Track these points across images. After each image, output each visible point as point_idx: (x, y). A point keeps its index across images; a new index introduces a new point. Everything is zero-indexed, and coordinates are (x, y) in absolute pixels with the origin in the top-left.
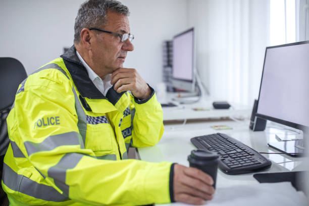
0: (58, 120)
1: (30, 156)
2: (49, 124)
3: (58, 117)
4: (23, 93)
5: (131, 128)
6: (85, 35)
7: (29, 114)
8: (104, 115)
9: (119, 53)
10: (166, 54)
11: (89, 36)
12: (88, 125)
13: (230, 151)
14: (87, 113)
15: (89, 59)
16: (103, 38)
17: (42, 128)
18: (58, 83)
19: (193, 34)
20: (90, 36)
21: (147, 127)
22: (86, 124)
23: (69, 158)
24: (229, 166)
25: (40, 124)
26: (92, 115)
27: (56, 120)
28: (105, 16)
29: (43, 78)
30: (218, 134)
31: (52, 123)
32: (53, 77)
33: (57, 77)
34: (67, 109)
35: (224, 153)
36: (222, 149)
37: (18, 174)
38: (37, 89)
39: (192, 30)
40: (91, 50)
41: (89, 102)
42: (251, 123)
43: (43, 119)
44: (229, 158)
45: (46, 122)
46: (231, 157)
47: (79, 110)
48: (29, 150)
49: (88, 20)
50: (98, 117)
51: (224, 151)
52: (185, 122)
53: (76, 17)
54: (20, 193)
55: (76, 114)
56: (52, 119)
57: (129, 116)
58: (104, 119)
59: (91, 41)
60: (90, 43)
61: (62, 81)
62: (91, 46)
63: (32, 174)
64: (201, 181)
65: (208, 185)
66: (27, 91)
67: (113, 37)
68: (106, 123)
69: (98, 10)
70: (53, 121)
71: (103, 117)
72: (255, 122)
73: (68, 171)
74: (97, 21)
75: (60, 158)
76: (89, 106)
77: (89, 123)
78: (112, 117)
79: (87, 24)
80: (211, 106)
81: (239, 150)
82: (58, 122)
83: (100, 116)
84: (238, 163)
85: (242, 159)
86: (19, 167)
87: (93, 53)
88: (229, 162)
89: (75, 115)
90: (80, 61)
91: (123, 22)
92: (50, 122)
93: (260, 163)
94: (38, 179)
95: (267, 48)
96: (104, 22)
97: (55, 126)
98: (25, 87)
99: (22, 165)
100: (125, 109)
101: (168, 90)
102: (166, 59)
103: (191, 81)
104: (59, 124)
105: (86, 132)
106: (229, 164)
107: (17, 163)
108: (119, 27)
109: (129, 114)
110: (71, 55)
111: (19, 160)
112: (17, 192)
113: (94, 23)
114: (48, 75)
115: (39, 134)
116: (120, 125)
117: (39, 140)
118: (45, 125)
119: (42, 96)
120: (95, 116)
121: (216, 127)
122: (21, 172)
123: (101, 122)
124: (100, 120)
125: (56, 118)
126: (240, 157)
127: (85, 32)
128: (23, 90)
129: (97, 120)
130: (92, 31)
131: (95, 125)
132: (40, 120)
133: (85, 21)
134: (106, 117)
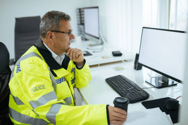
0: (44, 87)
1: (35, 109)
2: (39, 89)
3: (44, 85)
4: (20, 72)
5: (75, 78)
6: (50, 35)
7: (27, 84)
9: (68, 42)
10: (79, 17)
11: (51, 35)
12: (57, 85)
13: (128, 88)
14: (56, 78)
17: (36, 92)
18: (39, 65)
19: (98, 11)
20: (52, 35)
21: (84, 79)
22: (56, 85)
23: (54, 107)
25: (35, 90)
27: (43, 87)
28: (60, 24)
29: (31, 63)
30: (120, 76)
31: (41, 88)
32: (36, 62)
33: (38, 61)
35: (125, 90)
36: (124, 87)
37: (22, 114)
39: (97, 7)
40: (53, 42)
41: (55, 71)
42: (135, 66)
43: (36, 87)
44: (129, 93)
45: (38, 88)
46: (129, 92)
47: (52, 78)
48: (34, 105)
49: (50, 26)
50: (60, 79)
51: (125, 88)
52: (99, 65)
54: (24, 124)
55: (51, 80)
56: (41, 87)
57: (73, 72)
58: (63, 79)
59: (53, 37)
60: (52, 39)
62: (53, 40)
64: (121, 113)
65: (125, 115)
66: (23, 71)
68: (64, 81)
71: (62, 78)
72: (137, 66)
73: (57, 115)
76: (56, 74)
78: (66, 77)
80: (112, 54)
81: (133, 88)
82: (44, 88)
84: (133, 97)
85: (135, 94)
86: (21, 110)
87: (54, 44)
88: (129, 96)
90: (47, 48)
93: (144, 96)
94: (34, 116)
95: (143, 28)
96: (59, 27)
97: (42, 90)
98: (21, 69)
99: (23, 109)
100: (71, 69)
101: (82, 39)
102: (79, 20)
103: (98, 38)
104: (45, 88)
105: (56, 89)
106: (130, 98)
107: (19, 108)
109: (73, 71)
111: (20, 106)
112: (23, 123)
113: (54, 28)
114: (33, 61)
117: (36, 99)
118: (37, 90)
119: (34, 74)
120: (59, 79)
121: (116, 68)
122: (23, 112)
123: (63, 81)
124: (61, 80)
125: (43, 85)
126: (134, 92)
127: (49, 34)
128: (20, 70)
129: (60, 81)
130: (53, 32)
131: (60, 84)
132: (34, 88)
133: (48, 27)
134: (64, 78)
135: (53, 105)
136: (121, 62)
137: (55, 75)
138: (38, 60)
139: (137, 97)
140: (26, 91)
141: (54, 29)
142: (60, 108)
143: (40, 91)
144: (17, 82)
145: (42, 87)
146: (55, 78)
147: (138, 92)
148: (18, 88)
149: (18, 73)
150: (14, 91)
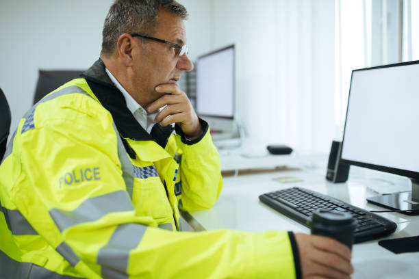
0: (98, 173)
1: (65, 232)
2: (83, 180)
3: (98, 168)
4: (33, 131)
6: (125, 44)
7: (47, 164)
8: (152, 164)
9: (172, 72)
11: (130, 45)
12: (136, 179)
15: (127, 80)
16: (152, 49)
17: (73, 187)
18: (90, 116)
20: (132, 46)
22: (133, 178)
23: (124, 231)
25: (69, 180)
26: (139, 166)
27: (95, 174)
28: (157, 17)
29: (65, 108)
30: (296, 189)
31: (89, 177)
32: (81, 106)
33: (88, 107)
34: (108, 155)
38: (61, 125)
39: (232, 47)
40: (132, 66)
41: (133, 144)
43: (74, 172)
45: (78, 177)
47: (123, 158)
48: (61, 222)
49: (129, 21)
50: (145, 168)
52: (237, 173)
53: (105, 18)
55: (119, 163)
56: (88, 172)
58: (153, 170)
59: (133, 53)
60: (131, 57)
61: (95, 113)
62: (132, 60)
63: (47, 260)
66: (39, 129)
67: (166, 49)
68: (156, 176)
69: (145, 8)
70: (89, 174)
71: (151, 167)
72: (336, 171)
73: (133, 252)
74: (144, 23)
75: (110, 232)
76: (133, 151)
77: (138, 177)
78: (162, 167)
79: (128, 27)
82: (97, 176)
83: (147, 165)
86: (22, 251)
87: (135, 71)
89: (118, 165)
90: (114, 84)
91: (181, 28)
92: (84, 177)
93: (382, 226)
94: (59, 267)
95: (353, 71)
96: (154, 26)
97: (92, 182)
98: (35, 122)
99: (28, 247)
103: (231, 118)
104: (99, 179)
105: (132, 190)
107: (18, 246)
108: (175, 34)
110: (99, 75)
111: (22, 240)
114: (72, 103)
115: (70, 196)
116: (175, 179)
117: (71, 206)
118: (77, 181)
119: (70, 135)
120: (142, 167)
122: (27, 257)
124: (148, 172)
125: (95, 169)
127: (125, 40)
128: (32, 126)
129: (145, 173)
130: (135, 38)
131: (144, 180)
132: (69, 173)
133: (124, 22)
134: (154, 167)
135: (121, 226)
137: (133, 155)
138: (87, 102)
139: (362, 228)
140: (42, 183)
141: (139, 28)
142: (141, 235)
143: (85, 183)
144: (22, 165)
145: (92, 174)
146: (131, 160)
147: (362, 217)
148: (21, 182)
149: (25, 134)
150: (9, 190)
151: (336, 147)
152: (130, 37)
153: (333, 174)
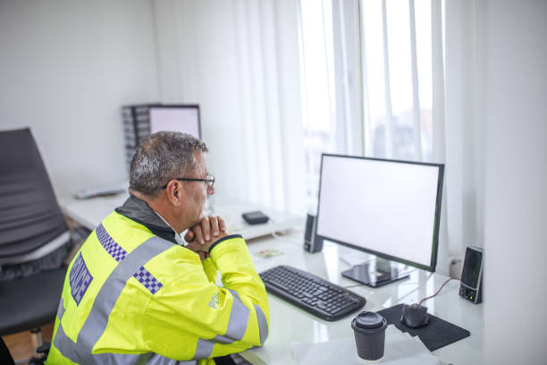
11: (175, 188)
13: (315, 291)
20: (178, 188)
24: (329, 312)
28: (194, 160)
30: (281, 267)
35: (311, 296)
39: (196, 107)
42: (306, 244)
44: (321, 301)
46: (321, 299)
49: (174, 168)
62: (178, 200)
72: (312, 243)
81: (324, 289)
84: (334, 307)
85: (336, 300)
88: (324, 307)
93: (355, 303)
113: (183, 171)
121: (262, 253)
126: (331, 298)
127: (173, 186)
130: (181, 182)
133: (169, 169)
136: (268, 237)
139: (343, 307)
147: (340, 296)
151: (311, 221)
152: (177, 182)
153: (309, 246)
